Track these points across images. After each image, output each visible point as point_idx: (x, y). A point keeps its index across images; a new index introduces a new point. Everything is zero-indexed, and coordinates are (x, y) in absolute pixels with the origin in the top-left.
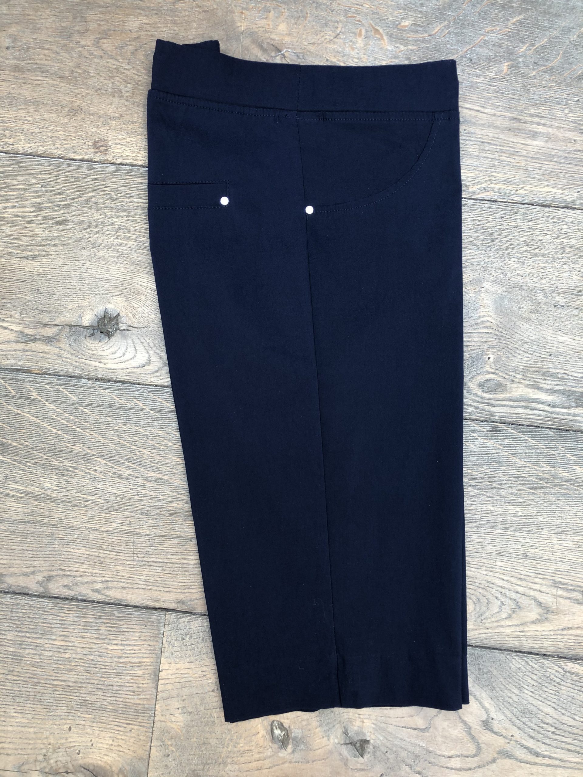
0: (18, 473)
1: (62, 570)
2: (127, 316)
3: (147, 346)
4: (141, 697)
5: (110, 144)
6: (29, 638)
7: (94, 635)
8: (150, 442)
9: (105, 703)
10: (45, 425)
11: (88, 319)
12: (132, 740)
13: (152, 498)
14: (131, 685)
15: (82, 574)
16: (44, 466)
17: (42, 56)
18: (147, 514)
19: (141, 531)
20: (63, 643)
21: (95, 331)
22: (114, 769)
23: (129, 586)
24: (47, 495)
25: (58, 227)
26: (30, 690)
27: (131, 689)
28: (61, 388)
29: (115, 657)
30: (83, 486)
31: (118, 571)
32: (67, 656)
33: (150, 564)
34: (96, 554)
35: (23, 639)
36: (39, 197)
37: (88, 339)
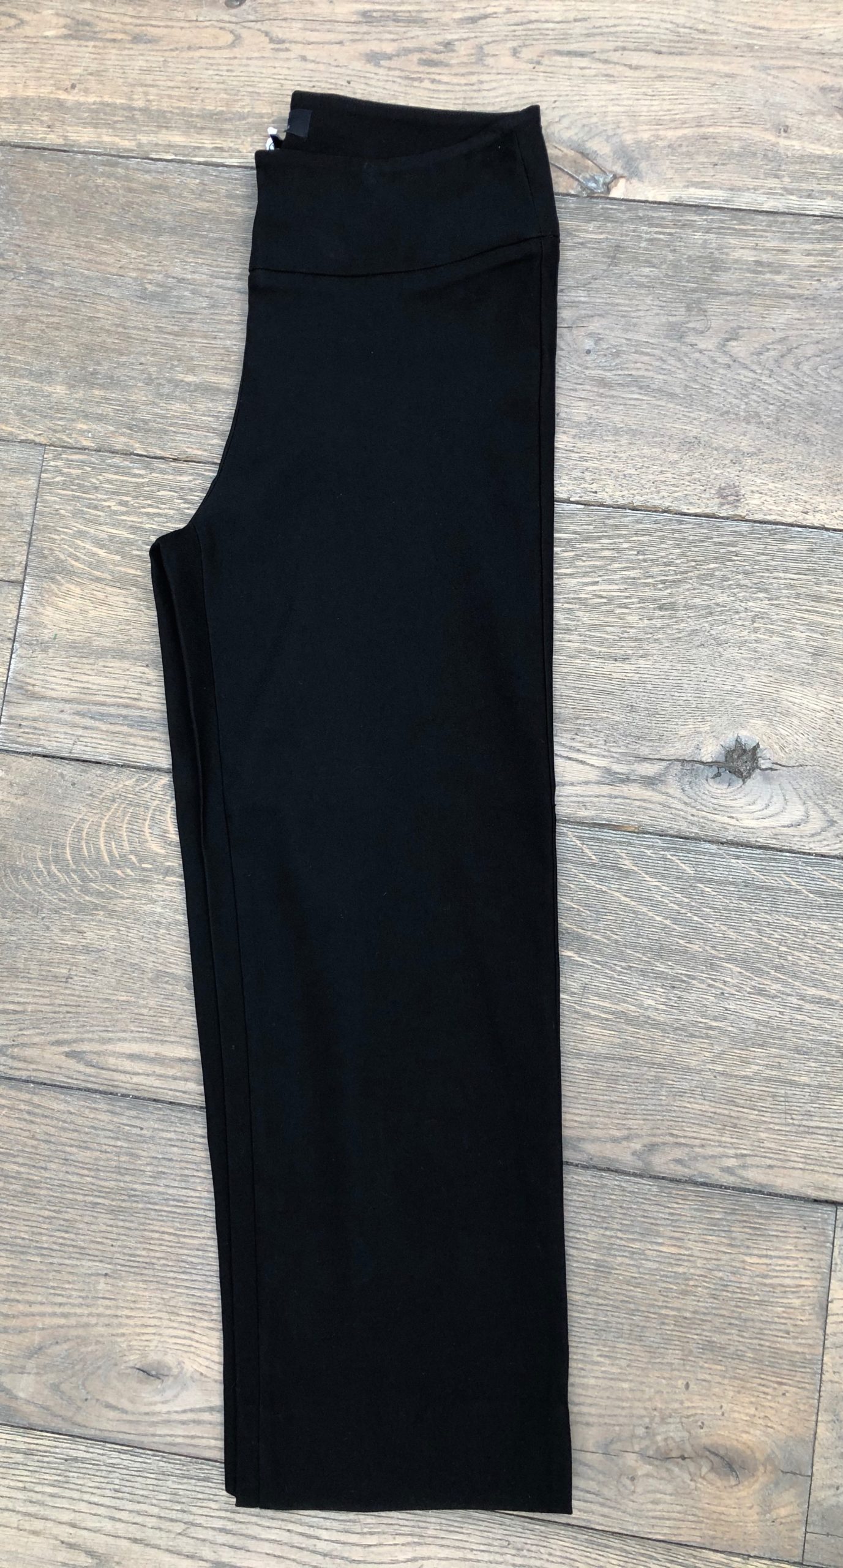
0: (602, 982)
1: (672, 1135)
2: (771, 747)
3: (802, 794)
4: (800, 1341)
5: (743, 492)
6: (621, 1239)
7: (724, 1240)
8: (810, 941)
9: (741, 1348)
10: (645, 909)
11: (710, 751)
12: (786, 1410)
13: (815, 1028)
14: (783, 1321)
15: (704, 1142)
16: (643, 973)
17: (638, 365)
18: (805, 1053)
19: (796, 1078)
20: (674, 1250)
21: (721, 770)
22: (758, 1455)
23: (779, 1164)
24: (649, 1017)
25: (662, 613)
26: (624, 1321)
27: (783, 1327)
28: (668, 855)
29: (757, 1276)
30: (705, 1006)
31: (761, 1141)
32: (681, 1270)
33: (811, 1130)
34: (727, 1112)
35: (613, 1241)
36: (633, 568)
37: (711, 781)
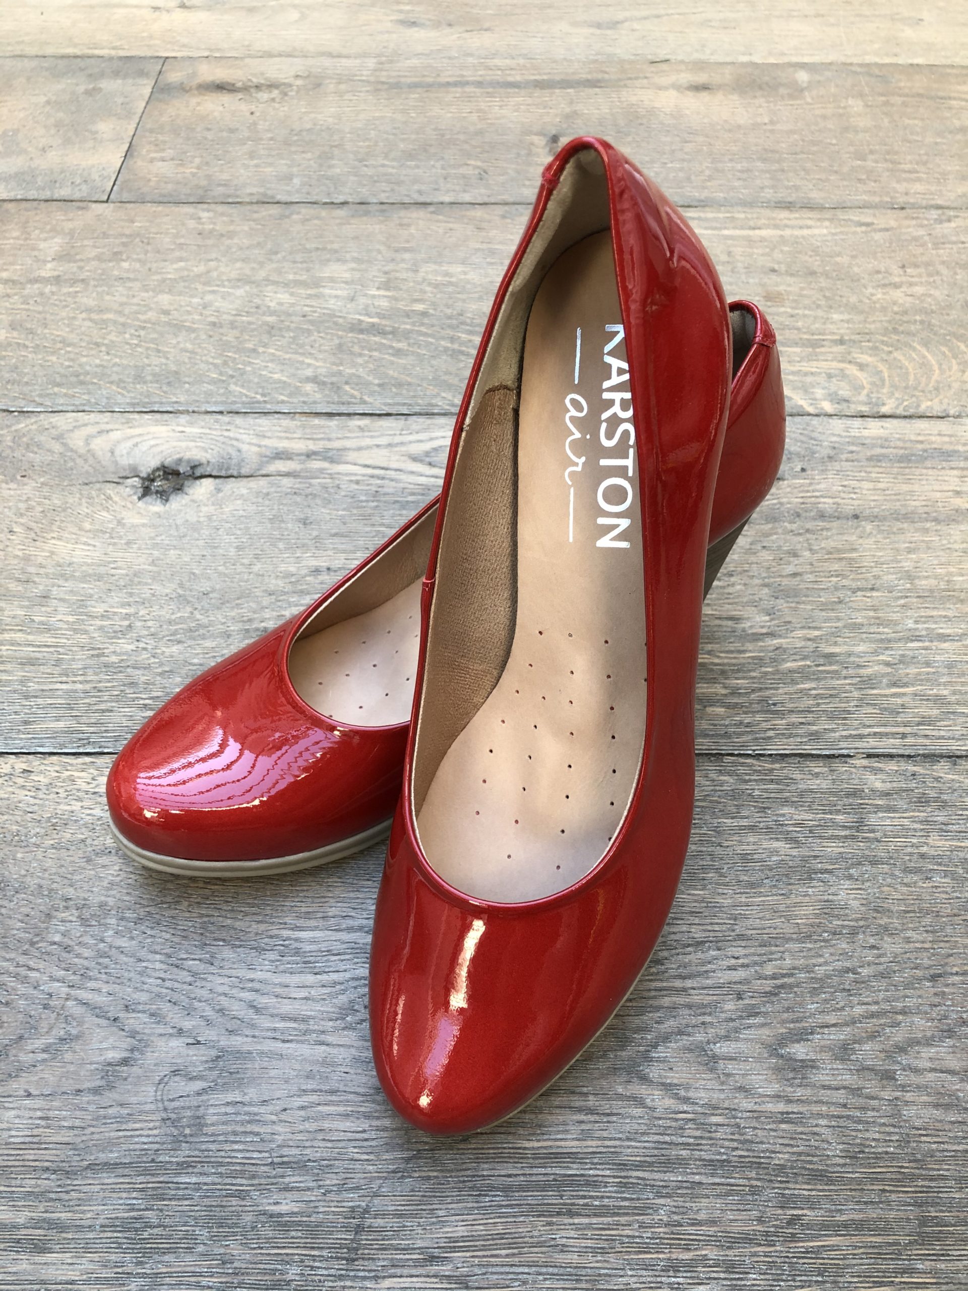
0: (333, 305)
2: (123, 498)
3: (91, 459)
4: (154, 139)
11: (203, 488)
21: (190, 472)
22: (196, 92)
24: (283, 287)
28: (259, 398)
37: (204, 461)
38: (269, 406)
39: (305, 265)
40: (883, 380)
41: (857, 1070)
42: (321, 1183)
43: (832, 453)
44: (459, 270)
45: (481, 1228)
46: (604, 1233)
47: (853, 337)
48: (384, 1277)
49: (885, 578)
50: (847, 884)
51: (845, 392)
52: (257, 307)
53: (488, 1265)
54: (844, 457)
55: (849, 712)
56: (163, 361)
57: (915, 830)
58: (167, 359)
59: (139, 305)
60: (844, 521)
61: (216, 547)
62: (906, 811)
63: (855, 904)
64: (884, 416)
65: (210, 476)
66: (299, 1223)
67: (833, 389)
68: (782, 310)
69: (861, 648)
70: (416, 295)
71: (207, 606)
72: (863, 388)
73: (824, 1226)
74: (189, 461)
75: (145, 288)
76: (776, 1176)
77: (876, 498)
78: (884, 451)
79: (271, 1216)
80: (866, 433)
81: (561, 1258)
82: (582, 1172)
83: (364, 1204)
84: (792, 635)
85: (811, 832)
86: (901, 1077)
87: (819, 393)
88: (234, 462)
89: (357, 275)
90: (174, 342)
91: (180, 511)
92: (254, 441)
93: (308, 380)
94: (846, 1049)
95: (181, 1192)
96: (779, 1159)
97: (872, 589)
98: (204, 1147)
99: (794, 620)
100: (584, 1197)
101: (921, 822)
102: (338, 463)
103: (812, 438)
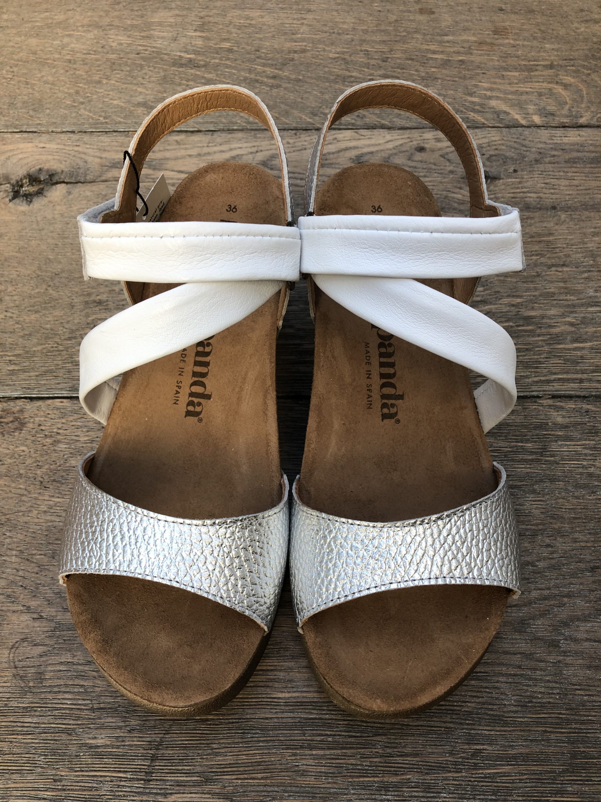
38: (109, 126)
39: (140, 13)
40: (582, 97)
41: (531, 640)
42: (127, 723)
43: (538, 157)
44: (258, 14)
45: (244, 757)
46: (334, 761)
47: (561, 62)
48: (171, 794)
49: (574, 256)
50: (531, 497)
51: (551, 108)
52: (102, 47)
53: (247, 786)
54: (547, 160)
55: (540, 363)
56: (30, 90)
57: (586, 455)
58: (34, 89)
59: (13, 47)
60: (545, 212)
61: (66, 238)
62: (580, 440)
63: (536, 512)
64: (582, 126)
65: (64, 182)
66: (110, 753)
67: (542, 104)
68: (507, 41)
69: (553, 312)
70: (225, 36)
71: (57, 284)
72: (566, 103)
73: (499, 758)
74: (48, 171)
75: (19, 34)
76: (466, 720)
77: (571, 192)
78: (579, 154)
79: (91, 747)
80: (566, 140)
81: (301, 780)
82: (321, 716)
83: (158, 739)
84: (500, 302)
85: (505, 456)
86: (563, 645)
87: (531, 108)
88: (81, 171)
89: (179, 20)
90: (39, 76)
91: (40, 209)
92: (98, 154)
93: (139, 104)
94: (523, 624)
95: (25, 729)
96: (468, 707)
97: (564, 265)
98: (43, 696)
99: (502, 290)
100: (322, 735)
101: (591, 449)
102: (160, 170)
103: (523, 146)
